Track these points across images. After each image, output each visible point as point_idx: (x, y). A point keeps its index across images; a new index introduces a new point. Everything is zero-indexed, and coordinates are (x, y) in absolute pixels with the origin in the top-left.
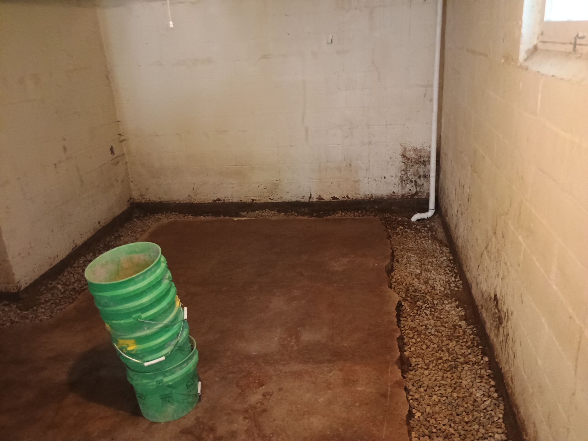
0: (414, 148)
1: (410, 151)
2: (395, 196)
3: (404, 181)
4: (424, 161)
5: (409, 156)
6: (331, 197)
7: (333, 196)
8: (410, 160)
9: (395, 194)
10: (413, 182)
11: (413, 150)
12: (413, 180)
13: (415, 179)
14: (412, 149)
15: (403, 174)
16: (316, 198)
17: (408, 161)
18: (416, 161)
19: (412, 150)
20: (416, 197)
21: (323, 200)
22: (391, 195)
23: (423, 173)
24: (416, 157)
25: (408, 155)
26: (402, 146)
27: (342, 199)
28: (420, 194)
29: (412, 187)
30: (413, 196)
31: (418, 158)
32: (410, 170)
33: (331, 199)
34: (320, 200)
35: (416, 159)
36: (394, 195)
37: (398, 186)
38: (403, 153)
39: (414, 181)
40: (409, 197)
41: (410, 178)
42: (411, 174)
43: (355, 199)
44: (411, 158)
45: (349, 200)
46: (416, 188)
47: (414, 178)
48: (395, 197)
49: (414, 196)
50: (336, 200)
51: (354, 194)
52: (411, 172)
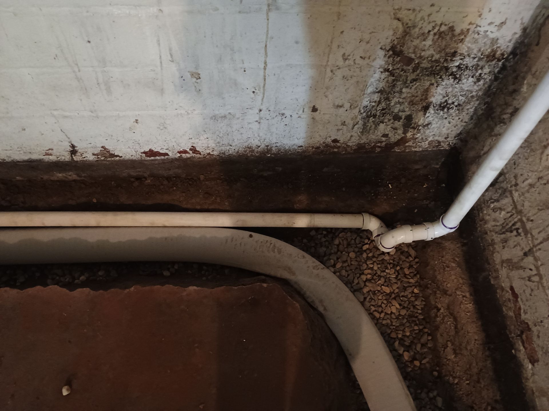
0: (443, 28)
1: (424, 36)
2: (339, 147)
3: (375, 116)
4: (459, 67)
5: (414, 52)
6: (143, 151)
7: (147, 150)
8: (413, 65)
9: (339, 144)
10: (401, 121)
11: (435, 34)
12: (403, 115)
13: (408, 113)
14: (436, 30)
15: (375, 102)
16: (94, 154)
17: (405, 67)
18: (432, 67)
19: (432, 33)
20: (397, 149)
21: (118, 158)
22: (327, 146)
23: (441, 97)
24: (437, 57)
25: (411, 51)
26: (399, 20)
27: (179, 155)
28: (410, 143)
29: (395, 129)
30: (390, 147)
31: (442, 60)
32: (401, 92)
33: (144, 155)
34: (106, 157)
35: (437, 61)
36: (335, 147)
37: (353, 128)
38: (396, 43)
39: (403, 117)
40: (378, 150)
41: (396, 111)
42: (401, 100)
43: (218, 156)
44: (420, 57)
45: (200, 158)
46: (405, 132)
47: (407, 109)
48: (336, 150)
49: (393, 148)
50: (158, 158)
51: (214, 145)
52: (404, 96)
